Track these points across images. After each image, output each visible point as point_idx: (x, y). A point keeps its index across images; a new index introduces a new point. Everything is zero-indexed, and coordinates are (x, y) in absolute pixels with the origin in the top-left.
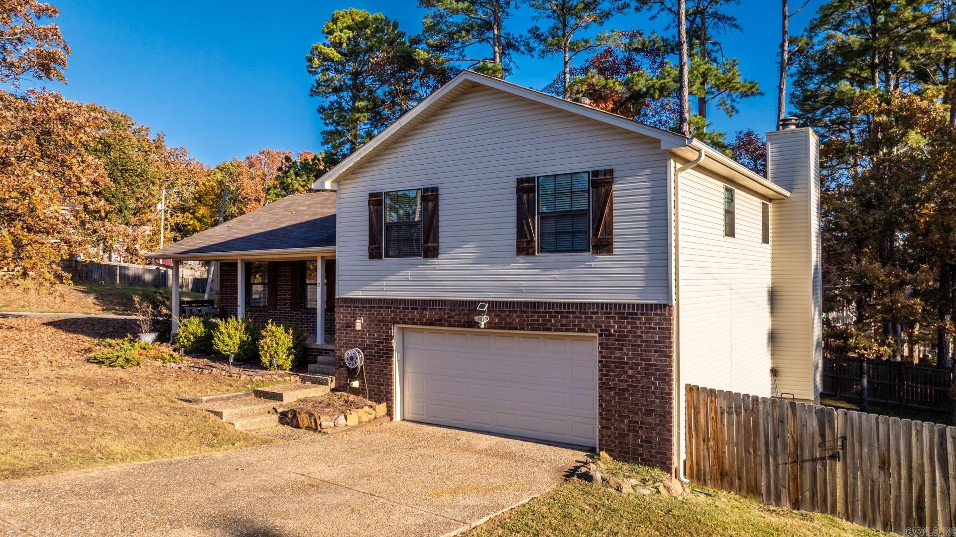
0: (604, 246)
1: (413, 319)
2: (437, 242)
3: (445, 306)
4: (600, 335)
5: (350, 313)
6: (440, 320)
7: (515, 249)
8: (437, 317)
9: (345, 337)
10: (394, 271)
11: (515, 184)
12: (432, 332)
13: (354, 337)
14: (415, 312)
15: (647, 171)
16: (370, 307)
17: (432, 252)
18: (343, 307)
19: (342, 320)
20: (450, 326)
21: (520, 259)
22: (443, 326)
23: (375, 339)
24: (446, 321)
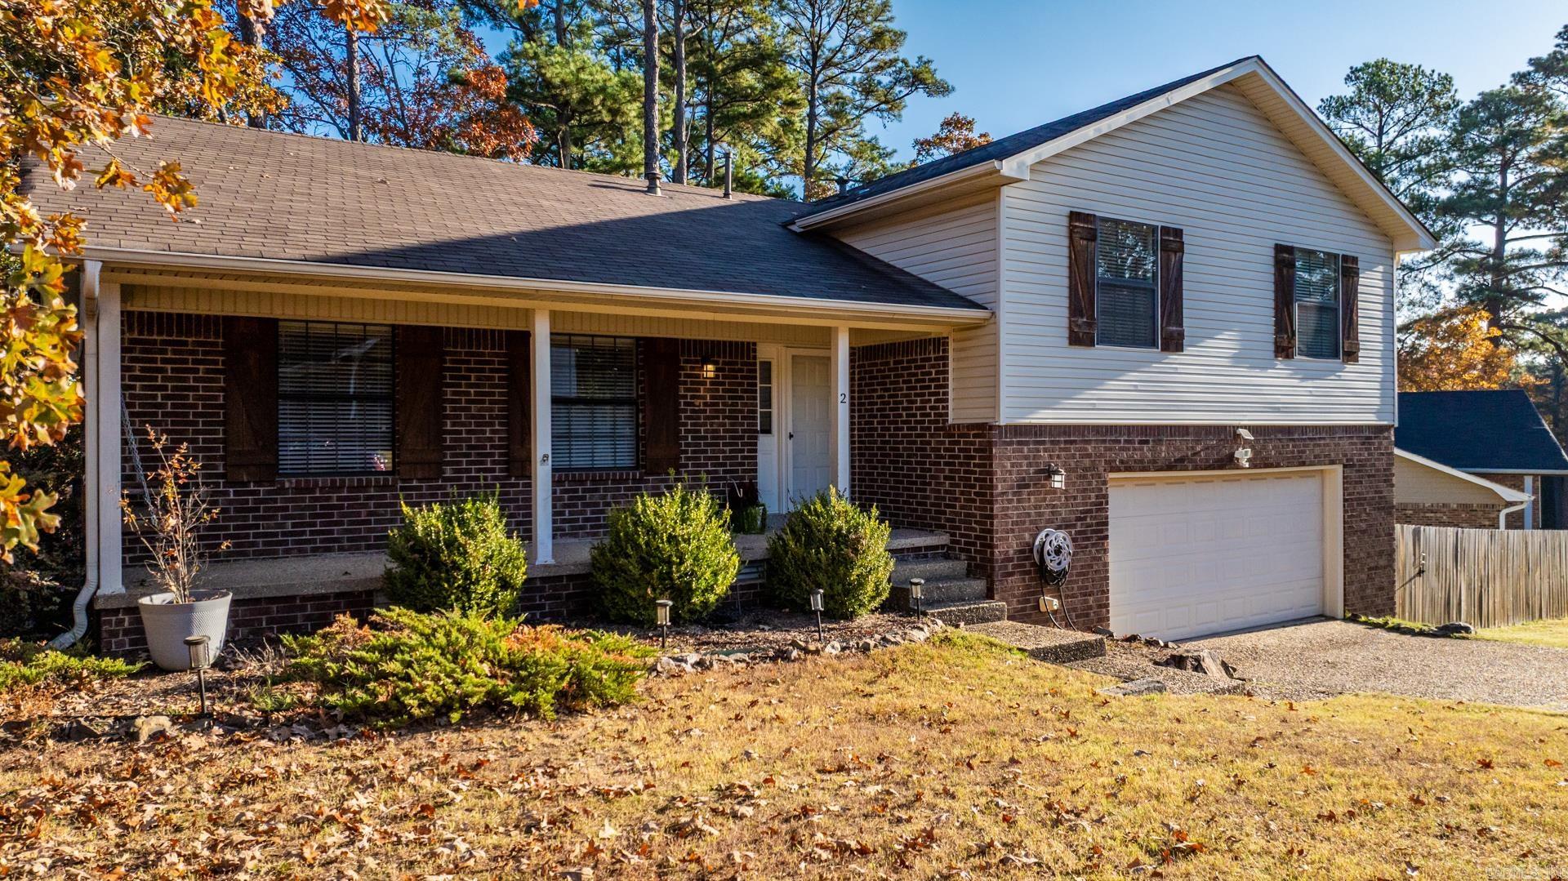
0: (1351, 356)
1: (1141, 461)
2: (1181, 325)
3: (1188, 435)
4: (1345, 466)
5: (1026, 458)
6: (1181, 460)
7: (1272, 347)
8: (1178, 455)
9: (1017, 508)
10: (1117, 372)
11: (1272, 252)
12: (1170, 482)
13: (1036, 507)
14: (1145, 447)
15: (1381, 268)
16: (1066, 442)
17: (1174, 343)
18: (1011, 444)
19: (1010, 473)
20: (1195, 468)
21: (1280, 363)
22: (1186, 469)
23: (1078, 505)
24: (1191, 461)
